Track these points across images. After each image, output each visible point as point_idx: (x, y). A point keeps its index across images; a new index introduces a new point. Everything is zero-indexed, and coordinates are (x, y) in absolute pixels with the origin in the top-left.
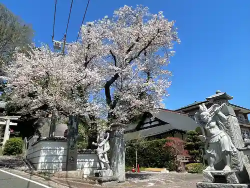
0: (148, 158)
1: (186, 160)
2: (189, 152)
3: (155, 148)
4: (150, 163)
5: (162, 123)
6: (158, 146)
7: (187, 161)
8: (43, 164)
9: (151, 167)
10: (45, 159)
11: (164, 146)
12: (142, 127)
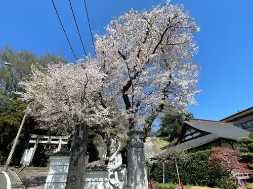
0: (193, 173)
1: (245, 175)
2: (248, 166)
3: (200, 162)
4: (197, 181)
5: (204, 133)
6: (202, 159)
7: (247, 177)
8: (49, 184)
9: (199, 185)
10: (53, 178)
11: (210, 158)
12: (183, 140)
